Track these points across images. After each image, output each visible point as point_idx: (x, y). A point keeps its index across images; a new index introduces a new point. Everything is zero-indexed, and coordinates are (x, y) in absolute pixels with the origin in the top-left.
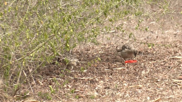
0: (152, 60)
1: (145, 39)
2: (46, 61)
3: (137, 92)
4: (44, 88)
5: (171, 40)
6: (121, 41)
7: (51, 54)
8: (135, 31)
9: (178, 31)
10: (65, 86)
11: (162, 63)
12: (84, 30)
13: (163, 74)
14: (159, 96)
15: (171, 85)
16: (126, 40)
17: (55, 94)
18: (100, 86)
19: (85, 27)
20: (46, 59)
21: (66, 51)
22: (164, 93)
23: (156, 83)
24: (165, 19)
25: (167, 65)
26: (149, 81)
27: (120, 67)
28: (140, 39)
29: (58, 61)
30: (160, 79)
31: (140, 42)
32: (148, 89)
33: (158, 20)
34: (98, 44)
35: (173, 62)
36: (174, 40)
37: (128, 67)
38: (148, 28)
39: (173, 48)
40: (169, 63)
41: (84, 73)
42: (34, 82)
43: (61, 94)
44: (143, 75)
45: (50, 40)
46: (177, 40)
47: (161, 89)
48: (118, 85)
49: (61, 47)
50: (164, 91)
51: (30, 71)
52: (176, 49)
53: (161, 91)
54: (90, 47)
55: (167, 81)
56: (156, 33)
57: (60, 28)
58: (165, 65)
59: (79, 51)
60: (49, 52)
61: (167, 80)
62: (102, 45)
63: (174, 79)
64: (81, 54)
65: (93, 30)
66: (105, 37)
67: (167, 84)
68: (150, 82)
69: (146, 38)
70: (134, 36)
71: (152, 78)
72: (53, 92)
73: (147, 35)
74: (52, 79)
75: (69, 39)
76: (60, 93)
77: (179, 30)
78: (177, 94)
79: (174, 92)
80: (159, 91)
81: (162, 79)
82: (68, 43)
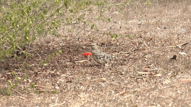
0: (115, 51)
1: (108, 30)
2: (4, 54)
3: (100, 86)
4: (3, 83)
5: (136, 30)
6: (83, 32)
7: (9, 48)
8: (97, 21)
9: (142, 21)
10: (25, 80)
11: (127, 55)
12: (44, 21)
13: (127, 66)
14: (124, 89)
15: (136, 77)
16: (88, 31)
17: (14, 89)
18: (62, 80)
19: (45, 19)
20: (5, 53)
21: (26, 44)
22: (129, 86)
23: (120, 76)
24: (129, 9)
25: (132, 56)
26: (113, 74)
27: (83, 59)
28: (102, 30)
29: (17, 54)
30: (125, 71)
31: (103, 33)
32: (112, 83)
33: (121, 9)
34: (58, 36)
35: (138, 54)
36: (138, 30)
37: (90, 60)
38: (111, 18)
39: (137, 39)
40: (134, 54)
41: (44, 67)
43: (21, 89)
44: (106, 68)
45: (9, 33)
46: (141, 30)
47: (126, 82)
48: (80, 78)
49: (20, 40)
50: (129, 84)
52: (140, 40)
53: (126, 84)
54: (51, 39)
55: (132, 73)
56: (120, 23)
57: (19, 21)
58: (129, 56)
59: (39, 44)
60: (7, 45)
61: (132, 72)
62: (63, 36)
63: (139, 71)
64: (41, 47)
65: (53, 21)
66: (66, 29)
67: (132, 76)
68: (114, 75)
69: (109, 29)
70: (96, 27)
71: (116, 70)
72: (12, 87)
73: (110, 26)
74: (11, 74)
75: (28, 31)
76: (20, 88)
77: (143, 20)
78: (142, 87)
79: (139, 84)
80: (124, 84)
81: (127, 72)
82: (27, 35)
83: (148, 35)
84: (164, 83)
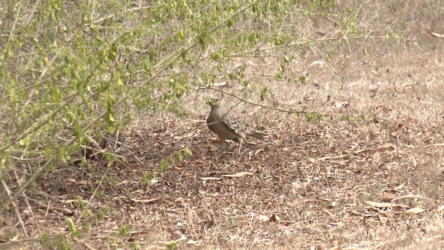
0: (316, 154)
1: (300, 103)
2: (57, 156)
3: (280, 233)
4: (53, 223)
5: (364, 104)
6: (241, 106)
7: (70, 141)
8: (275, 82)
9: (379, 83)
11: (342, 162)
12: (151, 80)
13: (344, 188)
14: (335, 242)
15: (363, 214)
16: (254, 105)
17: (80, 237)
19: (154, 74)
20: (58, 153)
21: (108, 133)
22: (346, 235)
23: (327, 211)
24: (349, 54)
25: (354, 165)
26: (311, 206)
27: (240, 171)
28: (286, 103)
29: (87, 157)
30: (338, 200)
31: (287, 110)
32: (308, 226)
33: (331, 54)
34: (184, 115)
35: (369, 160)
36: (370, 104)
37: (258, 172)
38: (307, 75)
39: (368, 124)
40: (358, 161)
41: (151, 187)
42: (29, 210)
43: (97, 239)
44: (294, 191)
45: (67, 105)
46: (377, 105)
47: (340, 224)
48: (234, 215)
49: (95, 123)
50: (347, 229)
51: (20, 181)
52: (375, 128)
53: (341, 231)
54: (166, 122)
55: (355, 204)
56: (327, 88)
57: (90, 77)
58: (348, 166)
59: (139, 132)
60: (65, 135)
61: (355, 202)
62: (194, 117)
63: (371, 199)
64: (142, 141)
65: (172, 80)
66: (201, 98)
67: (354, 212)
68: (314, 209)
69: (302, 100)
70: (272, 96)
71: (317, 198)
72: (75, 234)
73: (305, 93)
74: (73, 203)
75: (113, 103)
76: (94, 237)
77: (382, 81)
78: (378, 238)
79: (371, 231)
80: (335, 231)
81: (342, 202)
82: (111, 112)
83: (392, 116)
84: (428, 228)
